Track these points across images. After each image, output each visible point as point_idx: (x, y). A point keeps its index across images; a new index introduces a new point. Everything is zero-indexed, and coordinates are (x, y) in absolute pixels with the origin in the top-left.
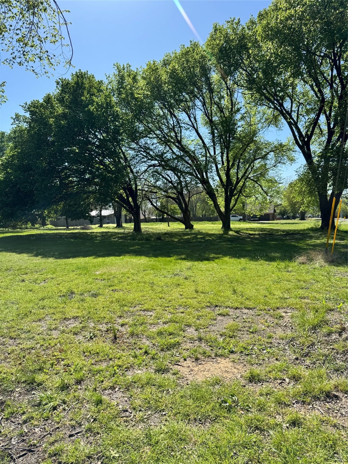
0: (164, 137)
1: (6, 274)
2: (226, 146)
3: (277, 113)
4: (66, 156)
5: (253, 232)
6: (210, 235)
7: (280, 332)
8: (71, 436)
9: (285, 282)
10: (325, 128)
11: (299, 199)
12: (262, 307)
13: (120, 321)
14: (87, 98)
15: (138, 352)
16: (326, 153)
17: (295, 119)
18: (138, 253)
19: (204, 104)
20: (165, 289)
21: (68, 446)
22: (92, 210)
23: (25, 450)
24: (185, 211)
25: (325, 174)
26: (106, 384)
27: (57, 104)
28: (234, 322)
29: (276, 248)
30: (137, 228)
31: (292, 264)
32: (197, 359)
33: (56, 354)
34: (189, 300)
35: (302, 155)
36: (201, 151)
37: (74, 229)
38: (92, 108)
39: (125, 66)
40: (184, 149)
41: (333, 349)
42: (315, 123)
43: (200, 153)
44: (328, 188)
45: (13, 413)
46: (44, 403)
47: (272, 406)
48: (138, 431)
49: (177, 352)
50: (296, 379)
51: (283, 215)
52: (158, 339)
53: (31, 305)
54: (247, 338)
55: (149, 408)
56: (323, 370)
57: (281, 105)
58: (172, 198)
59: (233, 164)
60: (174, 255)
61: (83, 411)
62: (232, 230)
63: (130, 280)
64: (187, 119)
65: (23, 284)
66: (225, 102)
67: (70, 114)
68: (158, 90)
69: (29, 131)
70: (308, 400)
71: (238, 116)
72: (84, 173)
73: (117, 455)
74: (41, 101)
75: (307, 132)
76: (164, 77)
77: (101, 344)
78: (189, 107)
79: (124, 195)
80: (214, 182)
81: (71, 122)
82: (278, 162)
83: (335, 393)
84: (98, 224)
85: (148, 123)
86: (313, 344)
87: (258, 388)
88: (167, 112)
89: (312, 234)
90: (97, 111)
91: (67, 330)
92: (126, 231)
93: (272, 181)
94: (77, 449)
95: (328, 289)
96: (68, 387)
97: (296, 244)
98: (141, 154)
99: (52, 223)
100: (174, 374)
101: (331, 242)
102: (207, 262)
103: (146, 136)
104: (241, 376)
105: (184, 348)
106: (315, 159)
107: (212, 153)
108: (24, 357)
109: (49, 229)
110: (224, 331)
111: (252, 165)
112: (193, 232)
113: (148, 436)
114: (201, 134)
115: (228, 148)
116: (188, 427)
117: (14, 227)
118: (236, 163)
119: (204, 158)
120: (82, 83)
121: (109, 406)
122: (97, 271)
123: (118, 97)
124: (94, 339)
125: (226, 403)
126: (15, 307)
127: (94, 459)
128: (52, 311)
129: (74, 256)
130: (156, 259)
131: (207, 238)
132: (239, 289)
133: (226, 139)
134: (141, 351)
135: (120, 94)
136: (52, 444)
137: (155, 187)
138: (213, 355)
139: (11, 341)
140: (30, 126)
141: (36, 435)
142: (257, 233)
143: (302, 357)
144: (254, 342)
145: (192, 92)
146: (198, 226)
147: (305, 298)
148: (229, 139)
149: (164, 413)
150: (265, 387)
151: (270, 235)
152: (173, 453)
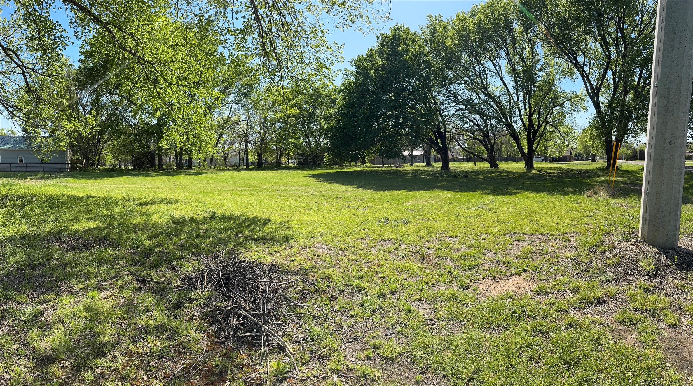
0: (472, 83)
1: (336, 200)
2: (528, 94)
3: (572, 66)
4: (383, 104)
5: (553, 171)
6: (514, 173)
7: (566, 253)
8: (386, 335)
9: (574, 212)
10: (611, 82)
11: (589, 143)
12: (554, 233)
13: (428, 245)
14: (403, 48)
15: (443, 272)
16: (612, 104)
17: (587, 73)
18: (445, 188)
19: (508, 54)
20: (469, 219)
21: (383, 342)
22: (404, 151)
23: (352, 338)
24: (491, 151)
25: (610, 122)
26: (415, 297)
27: (377, 56)
28: (529, 246)
29: (570, 185)
30: (445, 166)
31: (582, 197)
32: (494, 278)
33: (374, 267)
34: (490, 228)
35: (592, 104)
36: (505, 97)
37: (388, 167)
38: (407, 57)
39: (437, 17)
40: (490, 94)
41: (605, 264)
42: (604, 76)
43: (504, 99)
44: (613, 134)
45: (343, 308)
46: (366, 305)
47: (554, 313)
48: (440, 338)
49: (477, 272)
50: (575, 290)
51: (578, 157)
52: (461, 261)
53: (355, 226)
54: (538, 259)
55: (451, 319)
56: (597, 282)
57: (575, 59)
58: (478, 140)
59: (535, 110)
60: (479, 190)
61: (396, 317)
62: (534, 169)
63: (437, 211)
64: (493, 67)
65: (349, 209)
66: (526, 53)
67: (388, 65)
68: (466, 38)
69: (354, 83)
70: (583, 306)
71: (538, 67)
72: (398, 117)
73: (423, 356)
74: (365, 56)
75: (597, 85)
76: (472, 27)
77: (411, 263)
78: (494, 56)
79: (434, 137)
80: (518, 126)
81: (389, 72)
82: (573, 110)
83: (604, 299)
84: (409, 163)
85: (456, 69)
86: (591, 261)
87: (544, 300)
88: (474, 60)
89: (599, 172)
90: (412, 59)
91: (383, 249)
92: (435, 169)
93: (568, 127)
94: (391, 347)
95: (607, 216)
96: (384, 296)
97: (586, 181)
98: (450, 99)
99: (371, 162)
100: (474, 290)
101: (612, 179)
102: (509, 196)
103: (455, 83)
104: (531, 291)
105: (483, 268)
106: (603, 109)
107: (516, 100)
108: (350, 266)
109: (368, 167)
110: (519, 253)
111: (551, 112)
112: (498, 170)
113: (449, 342)
114: (505, 81)
115: (529, 95)
116: (484, 334)
117: (341, 165)
118: (538, 109)
119: (508, 104)
120: (399, 35)
121: (417, 315)
122: (408, 202)
123: (430, 46)
124: (405, 258)
125: (516, 313)
126: (343, 226)
127: (405, 357)
128: (371, 232)
129: (389, 190)
130: (462, 193)
131: (511, 176)
132: (536, 218)
133: (528, 87)
134: (445, 271)
135: (432, 42)
136: (372, 338)
137: (463, 129)
138: (508, 274)
139: (341, 252)
140: (356, 78)
141: (360, 328)
142: (556, 171)
143: (582, 271)
144: (544, 262)
145: (497, 42)
146: (502, 165)
147: (588, 224)
148: (531, 87)
149: (463, 323)
150: (549, 299)
151: (566, 174)
152: (469, 356)
